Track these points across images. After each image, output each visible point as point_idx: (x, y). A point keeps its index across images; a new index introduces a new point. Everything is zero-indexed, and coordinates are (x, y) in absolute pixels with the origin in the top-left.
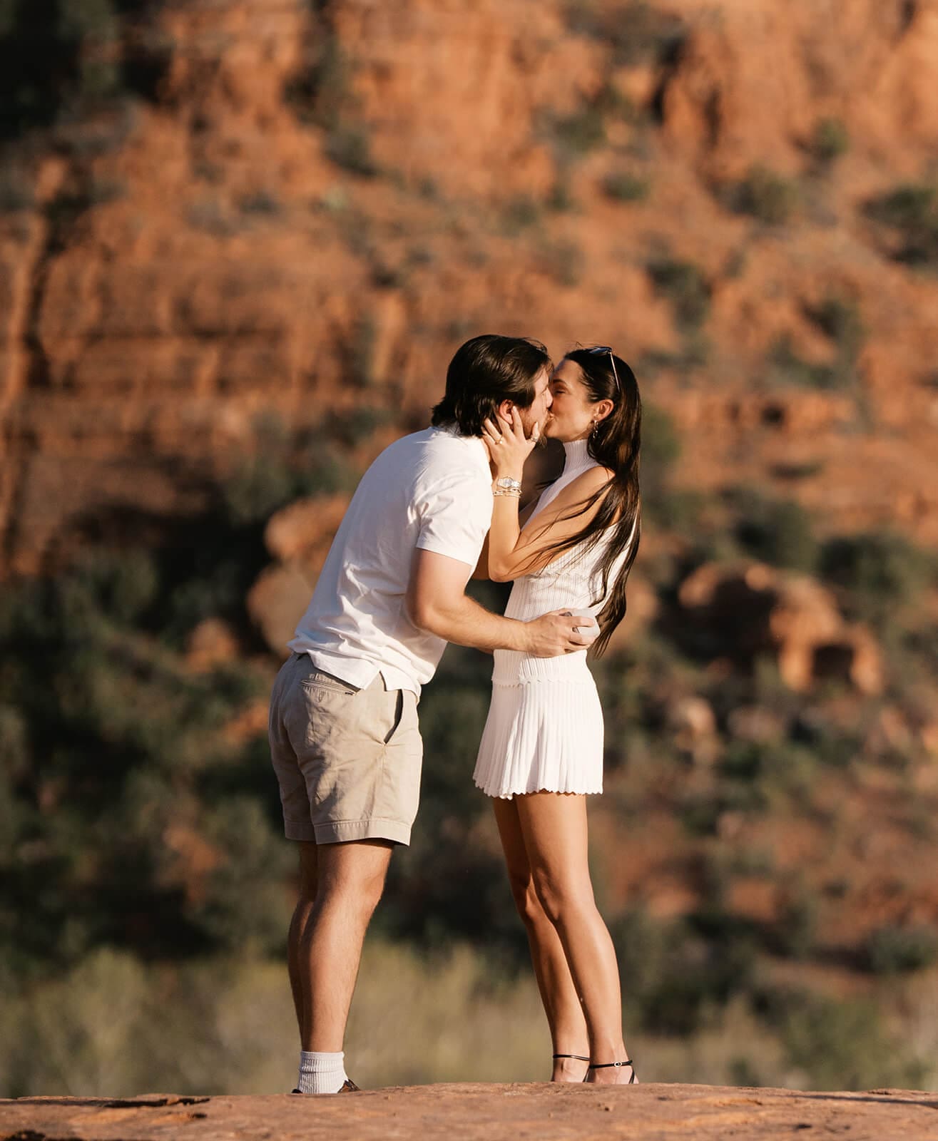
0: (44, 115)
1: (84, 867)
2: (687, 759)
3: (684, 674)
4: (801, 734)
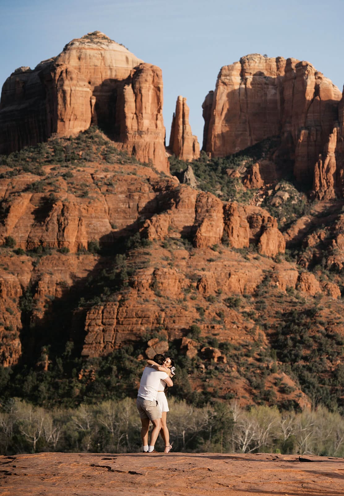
0: (119, 289)
1: (125, 386)
2: (202, 372)
3: (201, 361)
4: (216, 368)
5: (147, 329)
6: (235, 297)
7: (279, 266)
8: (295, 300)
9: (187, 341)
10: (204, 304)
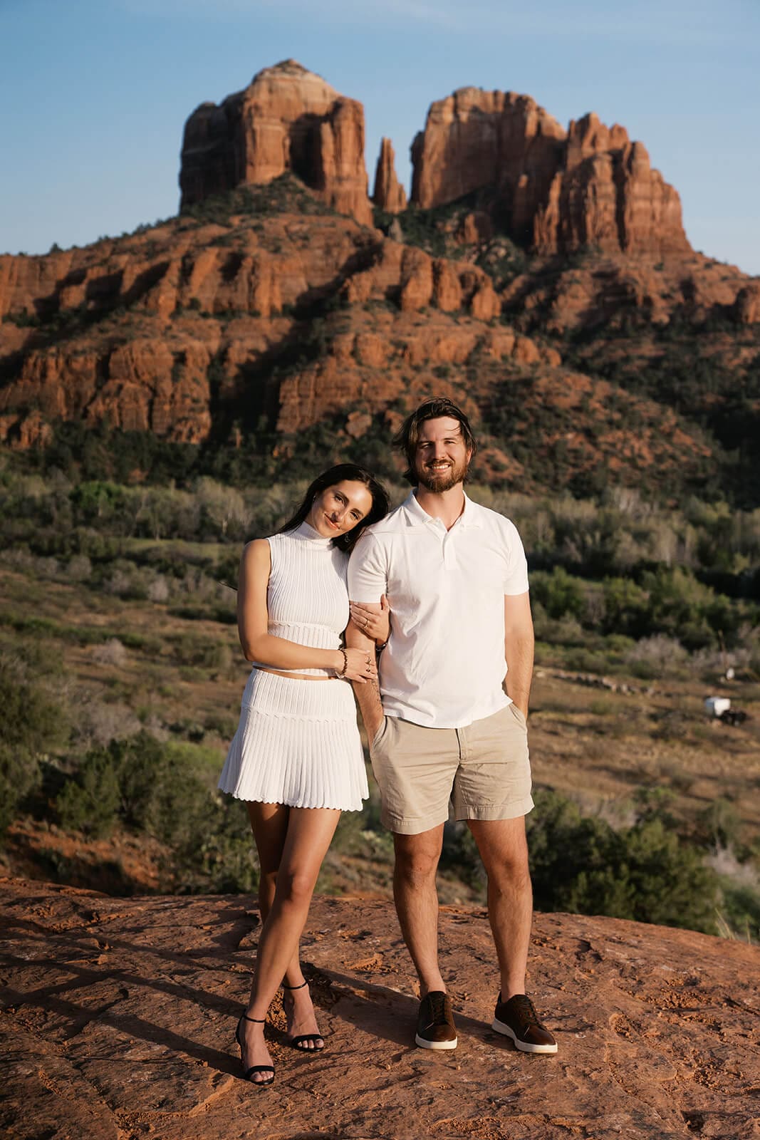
5: (348, 402)
6: (444, 366)
7: (493, 331)
8: (510, 368)
9: (391, 414)
10: (410, 373)
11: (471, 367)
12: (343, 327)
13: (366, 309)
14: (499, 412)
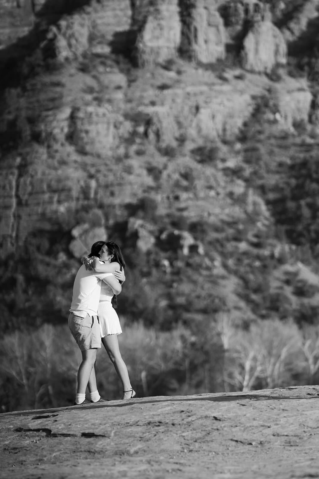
1: (39, 307)
2: (165, 272)
3: (162, 254)
4: (188, 265)
5: (69, 210)
6: (209, 145)
7: (278, 86)
8: (309, 140)
9: (136, 223)
10: (159, 160)
11: (249, 145)
12: (53, 100)
13: (84, 69)
14: (299, 207)
